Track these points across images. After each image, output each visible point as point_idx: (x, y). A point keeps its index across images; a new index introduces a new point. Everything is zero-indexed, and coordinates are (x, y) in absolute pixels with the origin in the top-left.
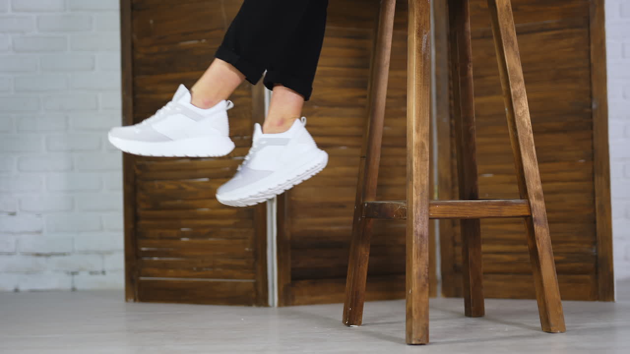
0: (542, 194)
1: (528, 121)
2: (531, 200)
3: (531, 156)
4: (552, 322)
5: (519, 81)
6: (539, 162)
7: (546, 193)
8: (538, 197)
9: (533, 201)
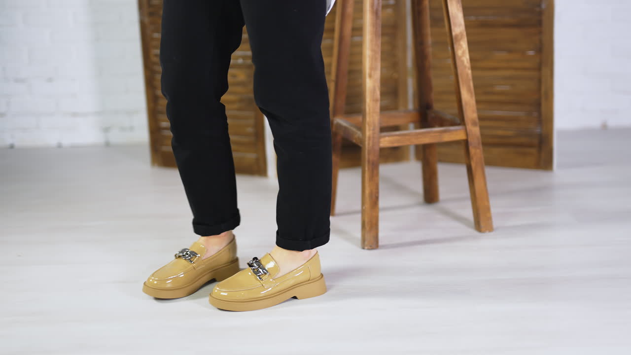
0: (477, 120)
1: (467, 60)
2: (467, 127)
3: (469, 90)
4: (482, 224)
5: (460, 25)
6: (476, 94)
7: (481, 119)
8: (474, 124)
9: (470, 127)
